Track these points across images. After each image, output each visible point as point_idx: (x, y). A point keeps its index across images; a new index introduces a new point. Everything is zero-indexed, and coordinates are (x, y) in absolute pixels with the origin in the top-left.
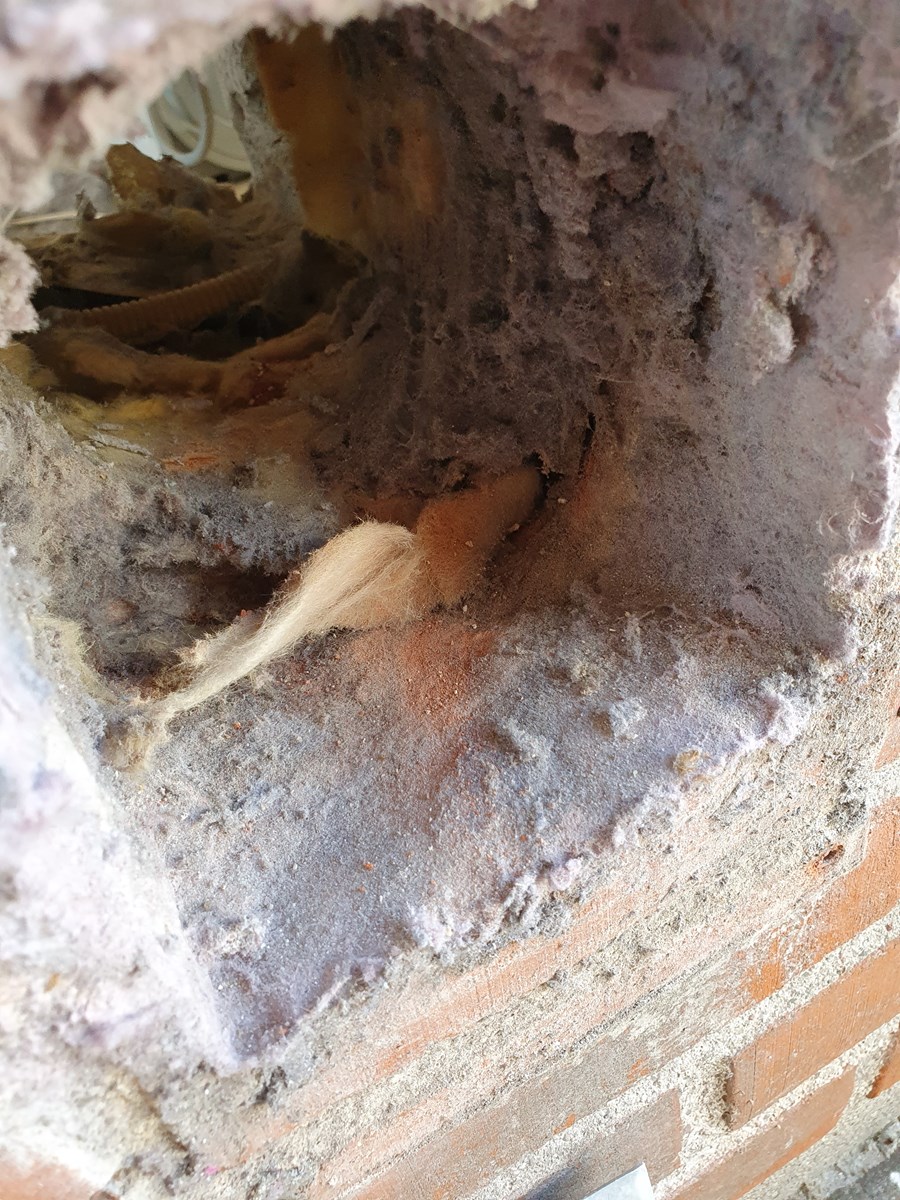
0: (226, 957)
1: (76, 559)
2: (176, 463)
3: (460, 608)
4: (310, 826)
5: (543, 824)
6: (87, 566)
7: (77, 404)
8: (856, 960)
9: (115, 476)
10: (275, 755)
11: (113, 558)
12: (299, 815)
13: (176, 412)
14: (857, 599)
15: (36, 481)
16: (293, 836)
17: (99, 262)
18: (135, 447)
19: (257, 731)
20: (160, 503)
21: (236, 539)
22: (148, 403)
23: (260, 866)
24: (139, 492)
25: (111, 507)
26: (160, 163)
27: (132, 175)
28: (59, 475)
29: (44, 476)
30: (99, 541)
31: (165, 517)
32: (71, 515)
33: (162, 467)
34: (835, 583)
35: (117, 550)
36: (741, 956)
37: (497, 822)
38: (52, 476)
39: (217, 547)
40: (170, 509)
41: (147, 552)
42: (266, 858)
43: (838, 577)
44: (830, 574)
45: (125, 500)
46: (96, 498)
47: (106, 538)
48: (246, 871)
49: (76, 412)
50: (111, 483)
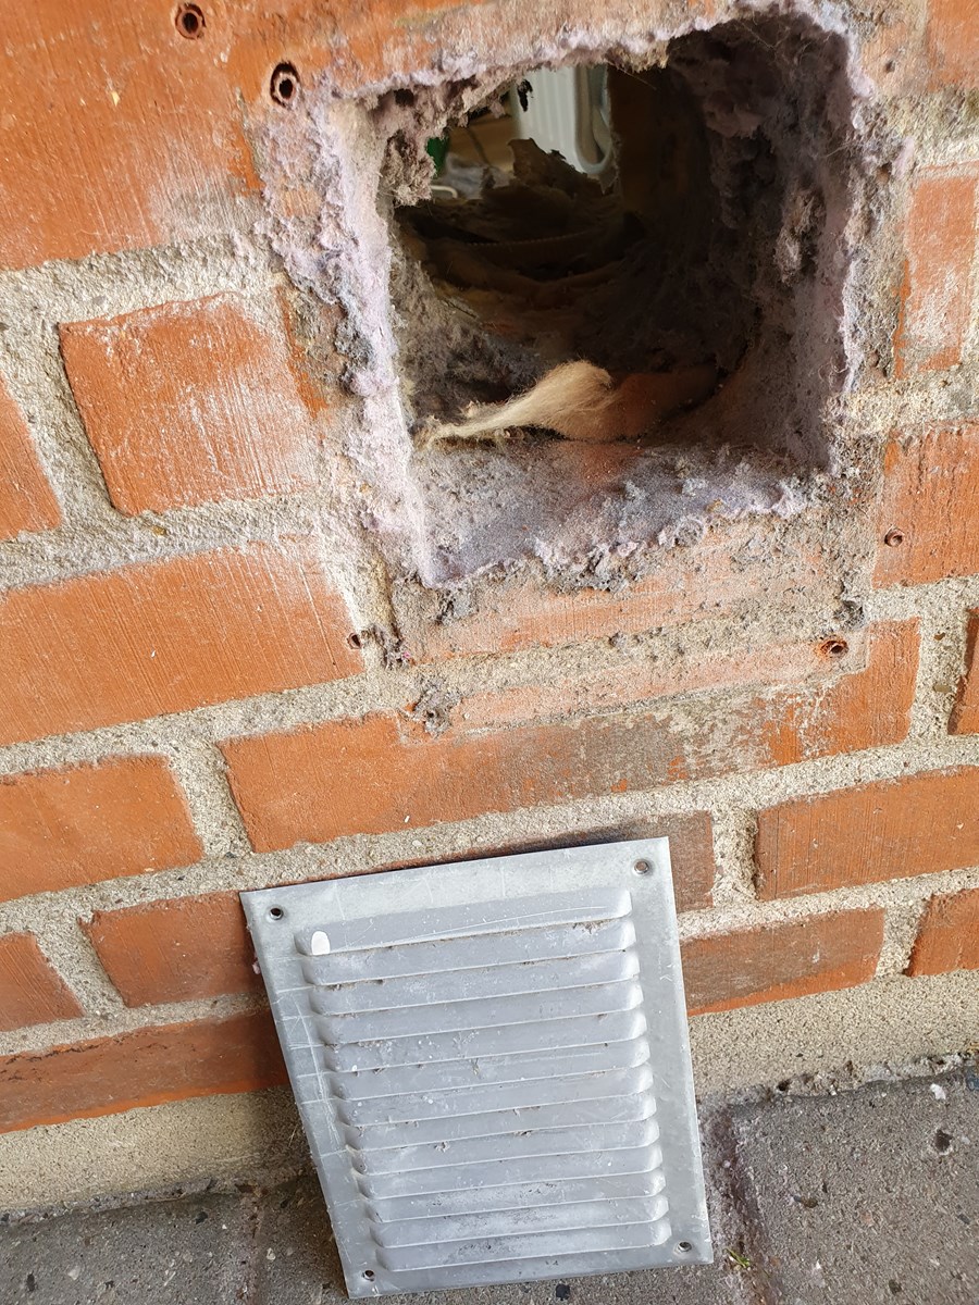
0: (441, 547)
1: (421, 364)
2: (491, 325)
3: (635, 441)
4: (503, 512)
5: (623, 523)
6: (426, 370)
7: (445, 284)
8: (872, 778)
9: (455, 322)
10: (496, 477)
11: (442, 368)
12: (499, 506)
13: (502, 301)
14: (840, 432)
15: (411, 308)
16: (493, 514)
17: (489, 220)
18: (471, 311)
19: (491, 465)
20: (475, 341)
21: (511, 367)
22: (487, 293)
23: (472, 521)
24: (465, 332)
25: (450, 339)
26: (549, 156)
27: (529, 163)
28: (424, 308)
29: (416, 307)
30: (436, 356)
31: (477, 352)
32: (425, 337)
33: (484, 325)
34: (826, 417)
35: (445, 365)
36: (759, 703)
37: (600, 520)
38: (420, 308)
39: (499, 371)
40: (480, 345)
41: (461, 368)
42: (475, 517)
43: (828, 413)
44: (823, 410)
45: (456, 335)
46: (441, 331)
47: (441, 356)
48: (464, 521)
49: (443, 288)
50: (451, 322)
